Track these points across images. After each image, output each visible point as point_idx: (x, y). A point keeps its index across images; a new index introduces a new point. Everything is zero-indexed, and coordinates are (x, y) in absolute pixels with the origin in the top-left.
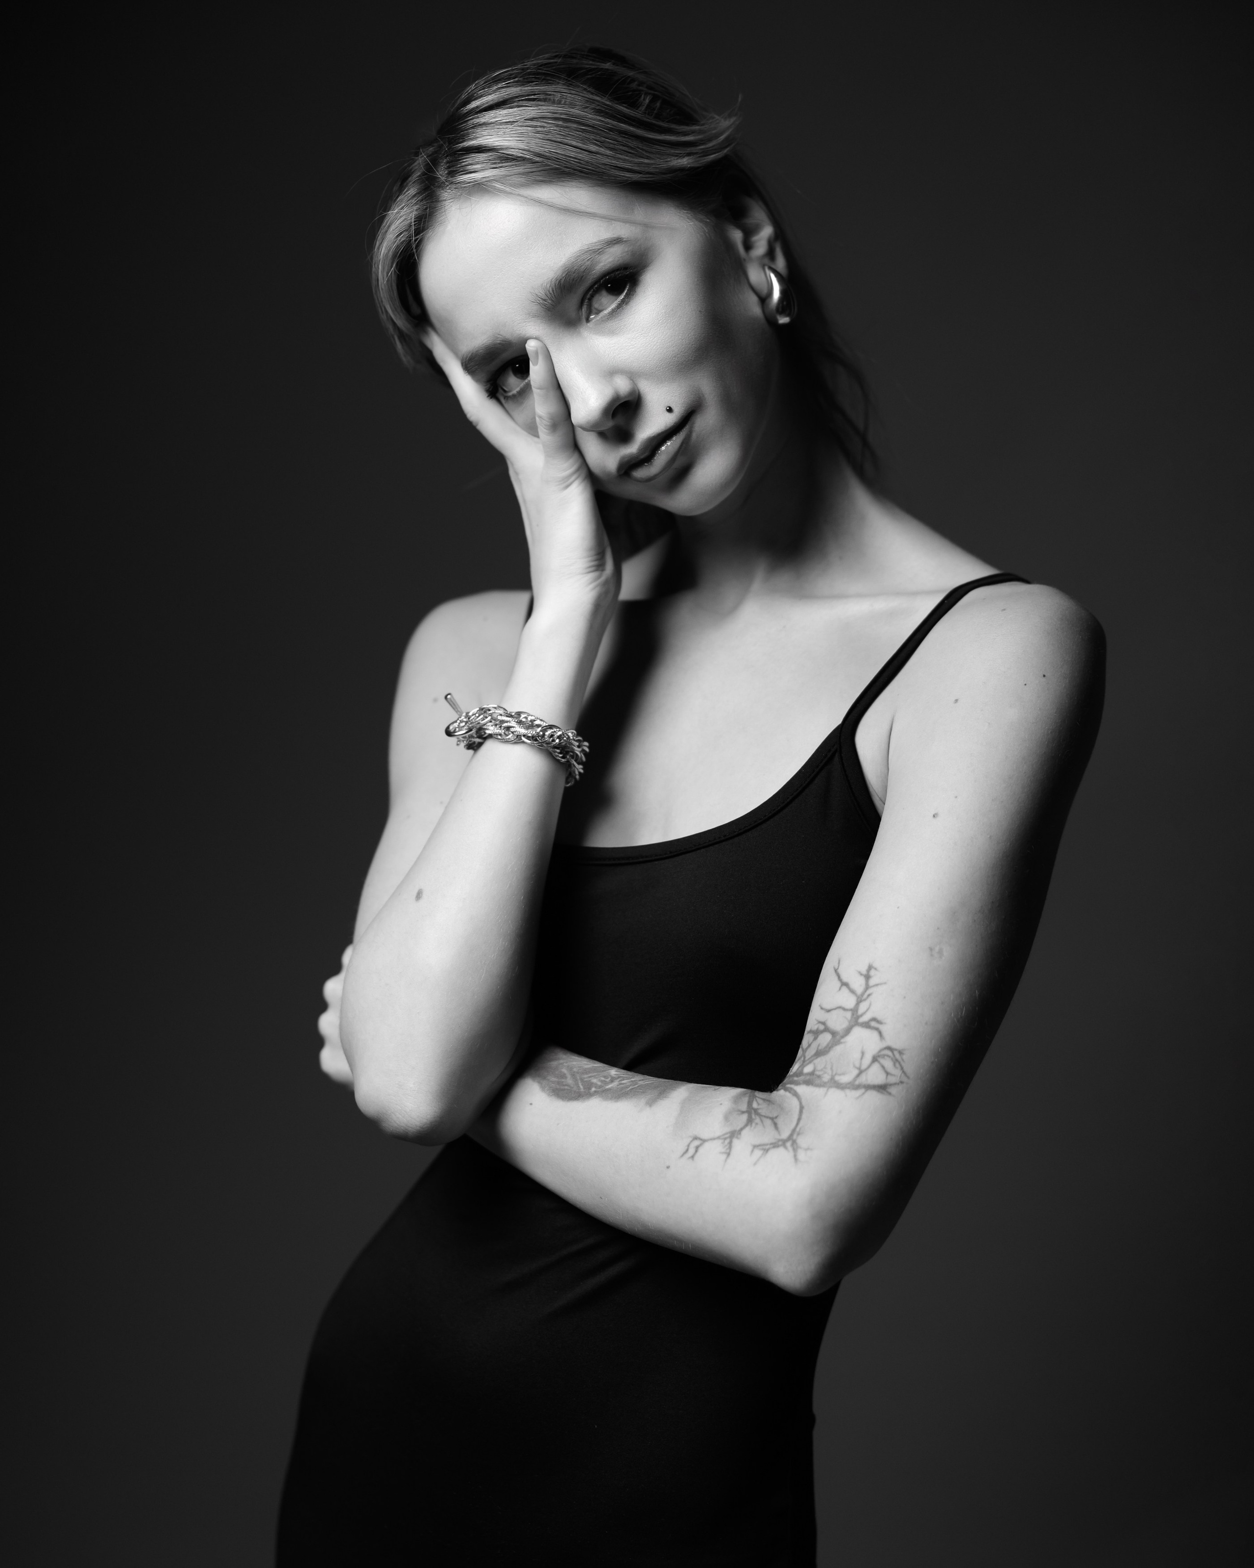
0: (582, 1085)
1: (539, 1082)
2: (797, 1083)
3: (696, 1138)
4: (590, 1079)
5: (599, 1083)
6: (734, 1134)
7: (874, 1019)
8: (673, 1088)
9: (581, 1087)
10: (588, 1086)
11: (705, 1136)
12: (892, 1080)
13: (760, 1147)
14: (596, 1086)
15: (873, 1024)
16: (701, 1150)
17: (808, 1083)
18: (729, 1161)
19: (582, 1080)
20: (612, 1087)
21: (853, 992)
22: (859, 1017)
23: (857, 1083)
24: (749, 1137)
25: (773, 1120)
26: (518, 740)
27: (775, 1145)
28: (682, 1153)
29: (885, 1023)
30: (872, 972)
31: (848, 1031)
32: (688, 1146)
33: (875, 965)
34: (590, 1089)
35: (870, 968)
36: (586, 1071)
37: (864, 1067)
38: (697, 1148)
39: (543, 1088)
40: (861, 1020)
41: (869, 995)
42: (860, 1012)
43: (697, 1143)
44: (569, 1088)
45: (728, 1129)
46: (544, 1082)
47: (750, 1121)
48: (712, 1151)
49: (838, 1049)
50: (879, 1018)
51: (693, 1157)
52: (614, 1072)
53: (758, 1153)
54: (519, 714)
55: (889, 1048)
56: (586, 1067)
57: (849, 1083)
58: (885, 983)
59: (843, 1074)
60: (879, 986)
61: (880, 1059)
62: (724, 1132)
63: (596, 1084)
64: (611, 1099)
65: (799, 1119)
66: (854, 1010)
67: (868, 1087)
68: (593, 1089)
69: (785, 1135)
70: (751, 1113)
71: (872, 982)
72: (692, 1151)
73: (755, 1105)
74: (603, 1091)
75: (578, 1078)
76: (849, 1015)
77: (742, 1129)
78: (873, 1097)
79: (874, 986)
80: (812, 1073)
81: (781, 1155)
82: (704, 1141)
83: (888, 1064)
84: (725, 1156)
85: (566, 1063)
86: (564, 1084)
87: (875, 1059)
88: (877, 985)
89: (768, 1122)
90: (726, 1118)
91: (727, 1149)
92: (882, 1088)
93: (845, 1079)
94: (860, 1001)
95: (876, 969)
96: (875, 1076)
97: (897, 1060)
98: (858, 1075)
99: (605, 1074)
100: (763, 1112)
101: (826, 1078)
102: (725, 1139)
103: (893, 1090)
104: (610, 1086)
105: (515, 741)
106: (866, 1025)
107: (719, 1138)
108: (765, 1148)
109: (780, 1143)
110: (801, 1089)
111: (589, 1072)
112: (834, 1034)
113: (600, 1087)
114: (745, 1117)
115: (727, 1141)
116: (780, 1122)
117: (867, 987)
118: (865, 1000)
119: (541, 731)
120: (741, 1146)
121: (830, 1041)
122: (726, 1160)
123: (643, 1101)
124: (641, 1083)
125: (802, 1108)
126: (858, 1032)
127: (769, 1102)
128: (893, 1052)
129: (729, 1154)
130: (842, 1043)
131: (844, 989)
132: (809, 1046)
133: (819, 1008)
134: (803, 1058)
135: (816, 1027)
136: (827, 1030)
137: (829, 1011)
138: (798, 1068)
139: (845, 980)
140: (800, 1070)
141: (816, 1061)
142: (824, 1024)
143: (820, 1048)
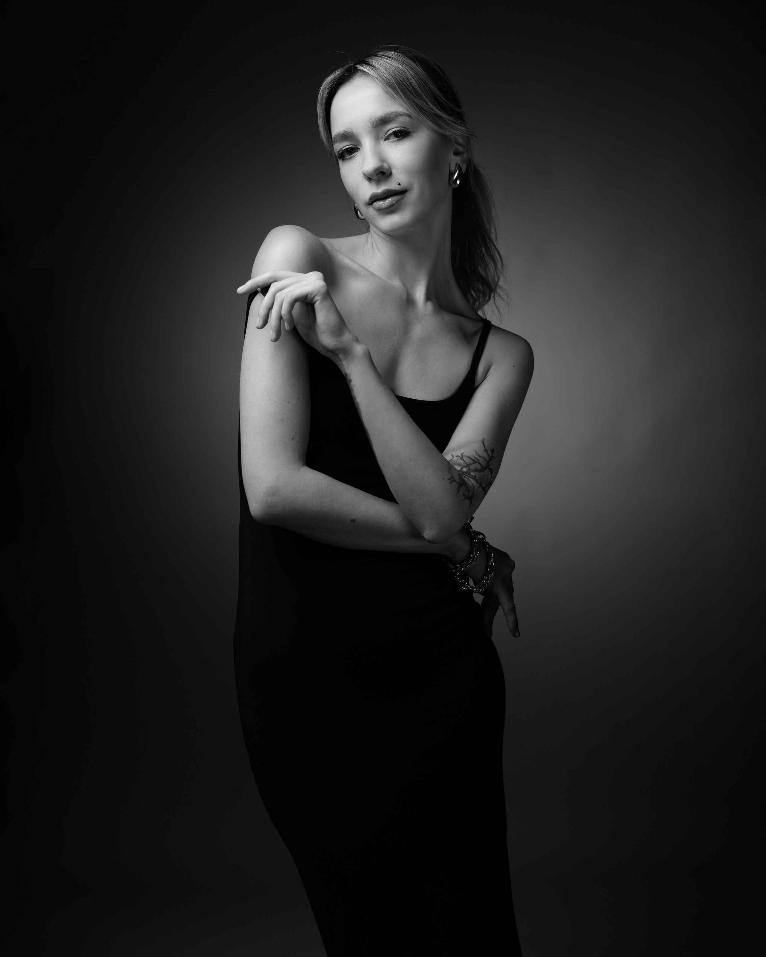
31: (486, 469)
71: (493, 455)
76: (486, 463)
121: (480, 468)
130: (484, 472)
131: (486, 452)
132: (470, 464)
133: (475, 452)
134: (468, 468)
135: (474, 458)
136: (479, 463)
137: (480, 456)
138: (467, 471)
139: (486, 449)
140: (468, 472)
141: (476, 473)
142: (478, 460)
143: (477, 468)
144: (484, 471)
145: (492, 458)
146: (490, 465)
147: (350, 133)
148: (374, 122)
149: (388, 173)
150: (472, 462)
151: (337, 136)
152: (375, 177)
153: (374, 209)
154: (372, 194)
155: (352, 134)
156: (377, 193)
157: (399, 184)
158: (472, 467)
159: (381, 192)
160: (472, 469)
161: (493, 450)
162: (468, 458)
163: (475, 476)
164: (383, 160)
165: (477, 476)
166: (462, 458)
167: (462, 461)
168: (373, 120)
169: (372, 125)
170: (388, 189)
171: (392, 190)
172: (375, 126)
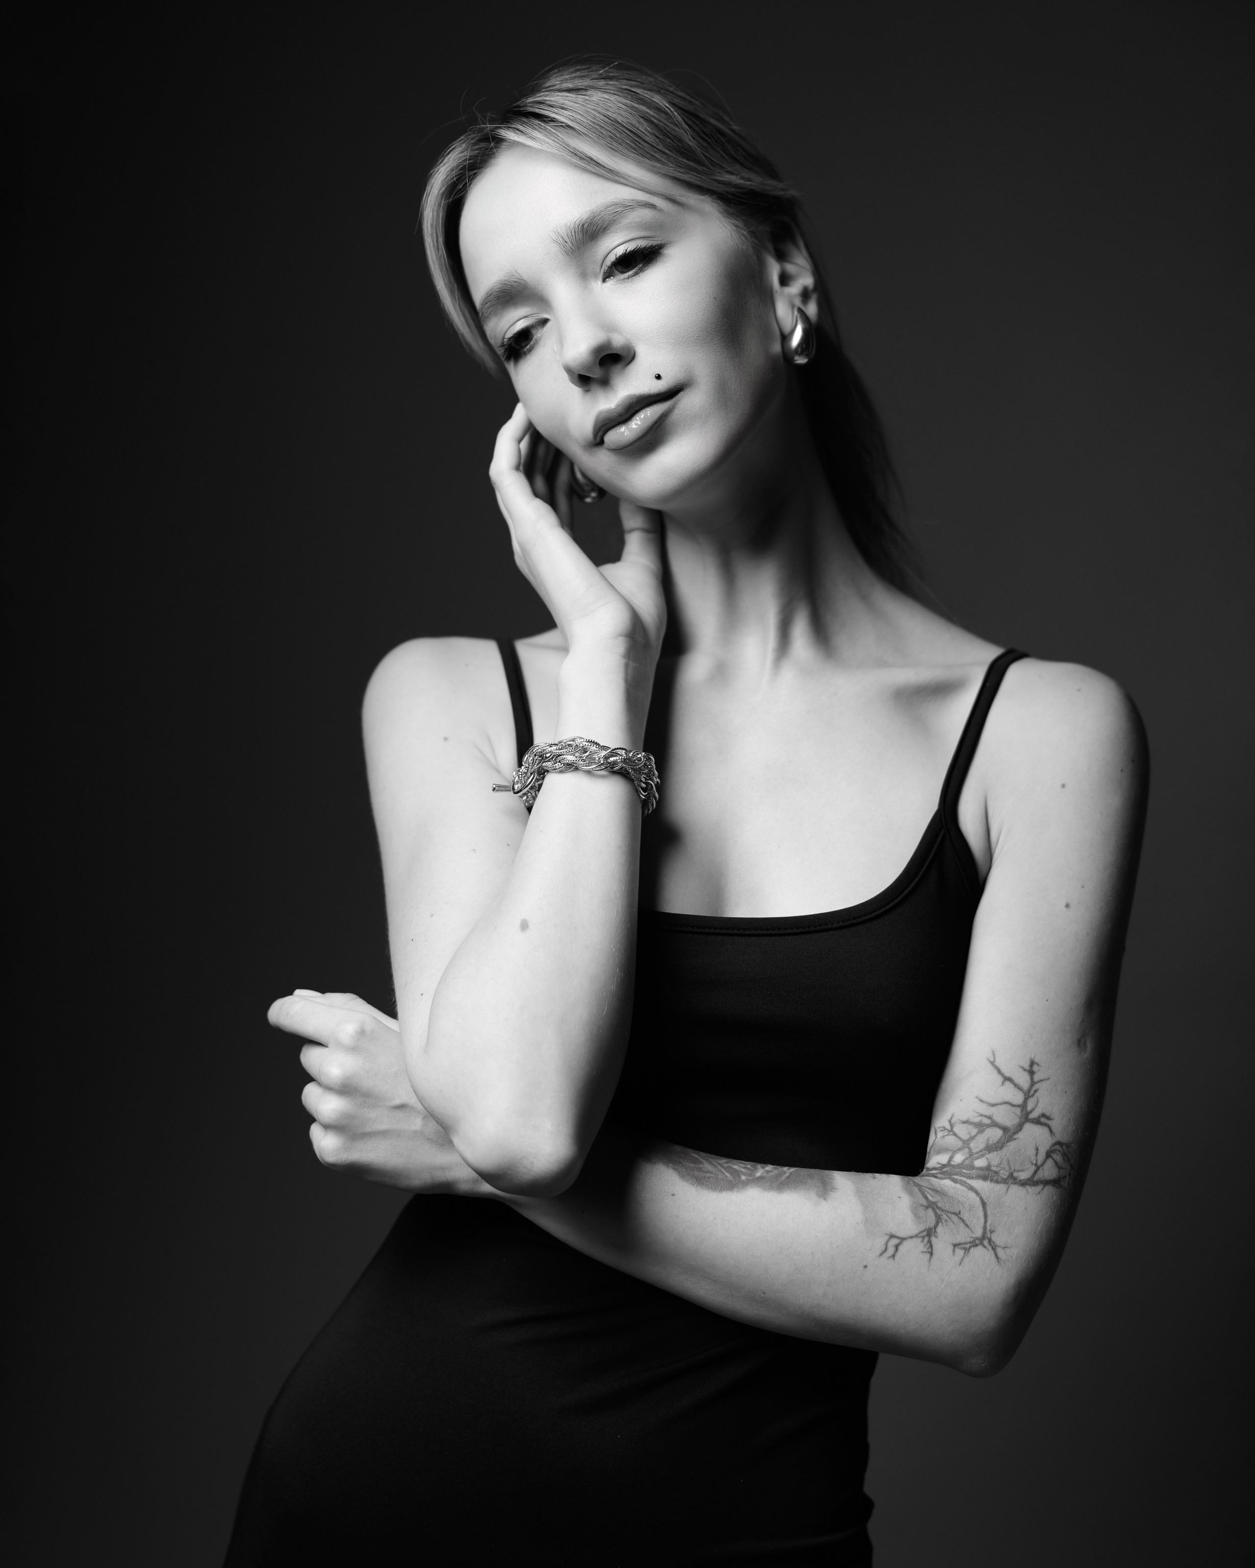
1: (673, 1169)
2: (969, 1177)
3: (892, 1236)
6: (929, 1232)
7: (1043, 1115)
11: (902, 1234)
12: (1063, 1174)
13: (960, 1246)
15: (1043, 1120)
16: (902, 1249)
17: (987, 1179)
18: (933, 1260)
20: (762, 1176)
21: (1018, 1087)
22: (1028, 1113)
23: (1035, 1179)
24: (945, 1235)
25: (958, 1215)
27: (973, 1244)
28: (880, 1252)
29: (1053, 1119)
30: (1035, 1068)
31: (1020, 1127)
32: (886, 1244)
33: (1037, 1060)
34: (739, 1177)
37: (1039, 1163)
38: (897, 1247)
39: (682, 1176)
40: (1031, 1116)
41: (1036, 1091)
42: (1029, 1108)
43: (894, 1241)
44: (714, 1176)
45: (922, 1227)
46: (681, 1169)
47: (939, 1218)
48: (913, 1250)
49: (1012, 1146)
50: (1048, 1114)
51: (893, 1256)
53: (959, 1252)
55: (1058, 1143)
57: (1028, 1179)
58: (1049, 1079)
59: (1022, 1170)
60: (1043, 1082)
61: (1052, 1154)
62: (920, 1229)
65: (986, 1216)
66: (1023, 1107)
67: (1045, 1183)
69: (978, 1233)
70: (935, 1208)
71: (1036, 1078)
72: (891, 1250)
76: (1018, 1111)
77: (935, 1227)
78: (1050, 1192)
79: (1038, 1082)
81: (980, 1253)
82: (903, 1239)
83: (1059, 1158)
84: (928, 1256)
86: (705, 1171)
87: (1047, 1155)
88: (1041, 1081)
89: (957, 1219)
90: (914, 1214)
91: (928, 1249)
92: (1056, 1183)
93: (1023, 1176)
94: (1027, 1097)
95: (1037, 1064)
96: (1049, 1171)
97: (1065, 1154)
98: (1036, 1172)
100: (946, 1207)
101: (1003, 1174)
102: (923, 1237)
103: (1065, 1184)
104: (758, 1174)
106: (1037, 1122)
107: (916, 1236)
108: (964, 1248)
109: (977, 1242)
110: (979, 1184)
112: (1005, 1129)
114: (930, 1213)
115: (926, 1239)
116: (967, 1218)
117: (1033, 1083)
118: (1033, 1095)
120: (941, 1245)
121: (1001, 1137)
122: (930, 1260)
125: (984, 1204)
126: (1028, 1128)
128: (1062, 1147)
129: (931, 1254)
130: (1015, 1139)
131: (1008, 1083)
132: (972, 1138)
133: (977, 1100)
134: (967, 1150)
135: (977, 1120)
136: (994, 1124)
137: (993, 1105)
138: (964, 1160)
139: (1007, 1074)
140: (967, 1162)
141: (989, 1156)
142: (989, 1117)
143: (990, 1142)
144: (1016, 1136)
145: (1035, 1087)
146: (1031, 1112)
147: (515, 282)
148: (568, 240)
149: (624, 354)
150: (974, 1131)
151: (485, 302)
152: (597, 373)
153: (609, 450)
154: (598, 417)
155: (520, 284)
156: (609, 411)
157: (658, 377)
158: (978, 1145)
159: (618, 406)
160: (977, 1150)
161: (1032, 1063)
162: (965, 1125)
163: (988, 1168)
164: (609, 327)
165: (995, 1162)
166: (952, 1130)
167: (953, 1137)
168: (562, 234)
169: (563, 248)
170: (632, 394)
171: (644, 395)
172: (570, 250)
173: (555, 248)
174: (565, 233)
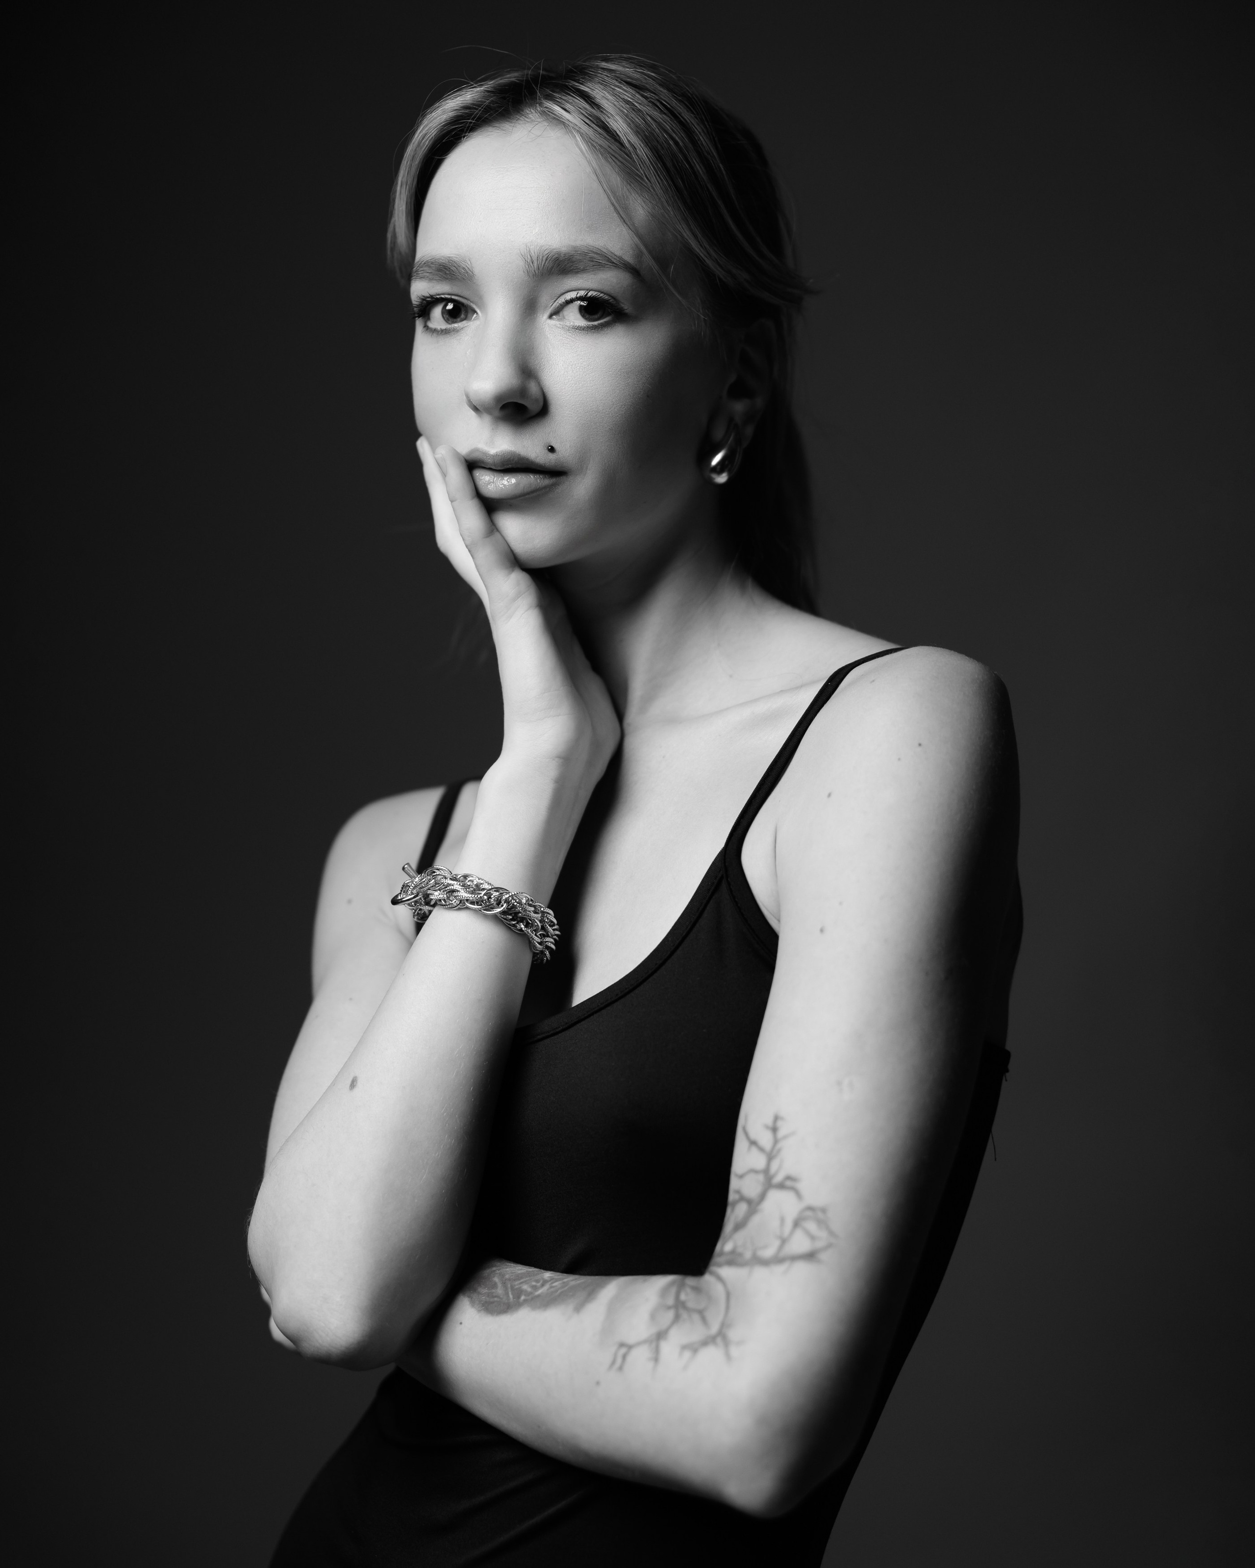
0: (512, 1294)
1: (469, 1297)
2: (720, 1265)
3: (622, 1345)
4: (521, 1285)
5: (529, 1290)
6: (661, 1336)
7: (789, 1178)
8: (601, 1286)
9: (511, 1296)
10: (518, 1293)
11: (631, 1340)
12: (819, 1244)
13: (689, 1348)
14: (528, 1294)
15: (788, 1183)
16: (630, 1359)
17: (731, 1263)
18: (658, 1368)
19: (512, 1287)
20: (542, 1293)
21: (761, 1149)
22: (772, 1178)
23: (782, 1255)
24: (677, 1337)
25: (701, 1313)
26: (462, 905)
27: (705, 1343)
28: (608, 1365)
29: (801, 1180)
30: (779, 1123)
31: (762, 1196)
32: (615, 1355)
33: (781, 1114)
34: (519, 1297)
35: (776, 1118)
36: (519, 1277)
37: (786, 1235)
38: (624, 1357)
39: (473, 1303)
40: (775, 1181)
41: (779, 1150)
42: (772, 1171)
43: (623, 1350)
44: (498, 1300)
45: (654, 1330)
46: (475, 1296)
47: (677, 1318)
48: (640, 1356)
49: (756, 1220)
50: (794, 1174)
51: (621, 1368)
52: (548, 1275)
53: (687, 1354)
54: (465, 877)
55: (810, 1208)
56: (519, 1272)
57: (774, 1257)
58: (796, 1133)
59: (765, 1247)
60: (789, 1137)
61: (802, 1223)
62: (651, 1334)
63: (526, 1291)
64: (539, 1308)
65: (728, 1308)
66: (766, 1171)
67: (794, 1258)
68: (523, 1298)
69: (714, 1329)
70: (679, 1306)
71: (781, 1133)
72: (619, 1361)
73: (683, 1297)
74: (532, 1299)
75: (509, 1286)
76: (761, 1177)
77: (669, 1328)
78: (802, 1269)
79: (783, 1138)
80: (733, 1252)
81: (711, 1355)
82: (630, 1347)
83: (811, 1226)
84: (654, 1363)
85: (498, 1270)
86: (494, 1294)
87: (796, 1224)
88: (786, 1136)
89: (696, 1317)
90: (653, 1316)
91: (655, 1354)
92: (810, 1256)
93: (768, 1253)
94: (770, 1157)
95: (782, 1119)
96: (800, 1243)
97: (821, 1221)
98: (781, 1247)
99: (538, 1277)
100: (690, 1304)
101: (748, 1255)
102: (652, 1342)
103: (823, 1256)
104: (540, 1292)
105: (459, 906)
106: (781, 1186)
107: (645, 1342)
108: (694, 1348)
109: (710, 1340)
110: (726, 1272)
111: (522, 1278)
112: (749, 1202)
113: (531, 1293)
114: (671, 1314)
115: (654, 1345)
116: (708, 1315)
117: (776, 1141)
118: (776, 1156)
119: (485, 895)
120: (669, 1348)
121: (747, 1211)
122: (655, 1368)
123: (569, 1307)
124: (573, 1283)
125: (728, 1295)
126: (774, 1196)
127: (697, 1290)
128: (815, 1212)
129: (657, 1360)
130: (758, 1211)
131: (753, 1148)
139: (753, 1138)
143: (738, 1220)
144: (759, 1208)
145: (780, 1145)
146: (775, 1176)
147: (462, 268)
148: (535, 261)
149: (534, 408)
151: (428, 264)
155: (465, 269)
156: (485, 454)
157: (554, 449)
159: (496, 455)
168: (533, 253)
169: (527, 266)
170: (517, 452)
171: (527, 459)
172: (533, 271)
173: (521, 263)
174: (536, 253)
